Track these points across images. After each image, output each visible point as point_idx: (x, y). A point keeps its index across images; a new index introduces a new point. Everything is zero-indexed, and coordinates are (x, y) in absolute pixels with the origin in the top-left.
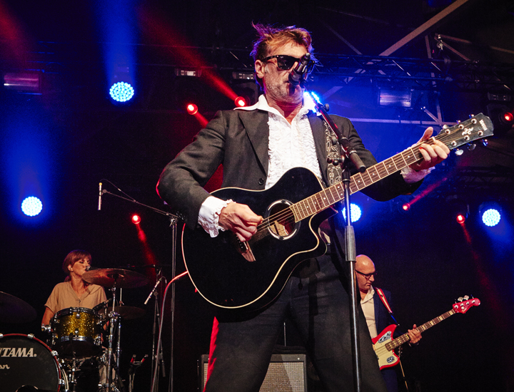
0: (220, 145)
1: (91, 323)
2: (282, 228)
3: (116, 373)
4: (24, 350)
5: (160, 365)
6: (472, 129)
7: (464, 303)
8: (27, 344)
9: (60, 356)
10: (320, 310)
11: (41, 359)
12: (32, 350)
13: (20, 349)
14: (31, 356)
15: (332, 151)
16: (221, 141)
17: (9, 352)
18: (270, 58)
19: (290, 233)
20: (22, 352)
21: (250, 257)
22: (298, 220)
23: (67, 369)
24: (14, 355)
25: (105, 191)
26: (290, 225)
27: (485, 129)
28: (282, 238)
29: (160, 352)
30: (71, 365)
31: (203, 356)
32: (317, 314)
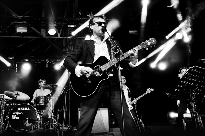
0: (80, 51)
1: (46, 100)
2: (98, 73)
3: (53, 114)
4: (27, 108)
5: (66, 112)
6: (150, 42)
7: (149, 91)
8: (27, 106)
9: (37, 110)
10: (112, 95)
11: (31, 111)
12: (29, 108)
13: (25, 108)
14: (29, 110)
15: (113, 50)
16: (81, 50)
17: (22, 109)
18: (95, 23)
19: (101, 74)
20: (26, 109)
21: (90, 82)
22: (103, 70)
23: (39, 113)
24: (24, 110)
25: (48, 62)
26: (100, 72)
27: (154, 42)
28: (98, 76)
29: (66, 108)
30: (40, 112)
31: (78, 109)
32: (111, 96)
